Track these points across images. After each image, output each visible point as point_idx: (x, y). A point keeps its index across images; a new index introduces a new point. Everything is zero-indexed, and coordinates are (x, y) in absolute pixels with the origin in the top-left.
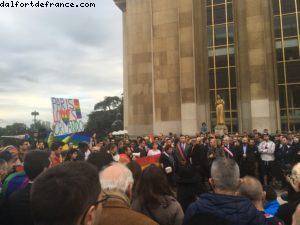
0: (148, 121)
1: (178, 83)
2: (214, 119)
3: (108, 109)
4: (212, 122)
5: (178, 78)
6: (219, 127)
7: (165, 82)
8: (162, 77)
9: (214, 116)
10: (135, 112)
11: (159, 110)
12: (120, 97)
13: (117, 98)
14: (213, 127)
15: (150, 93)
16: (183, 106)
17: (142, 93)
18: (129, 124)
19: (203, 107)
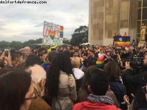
0: (101, 38)
1: (119, 17)
2: (139, 38)
3: (81, 32)
4: (137, 39)
5: (119, 14)
6: (141, 42)
7: (111, 17)
8: (109, 14)
9: (139, 36)
10: (94, 33)
11: (107, 32)
12: (87, 26)
13: (85, 27)
14: (138, 42)
15: (102, 23)
16: (120, 30)
17: (98, 24)
18: (91, 39)
19: (132, 31)
